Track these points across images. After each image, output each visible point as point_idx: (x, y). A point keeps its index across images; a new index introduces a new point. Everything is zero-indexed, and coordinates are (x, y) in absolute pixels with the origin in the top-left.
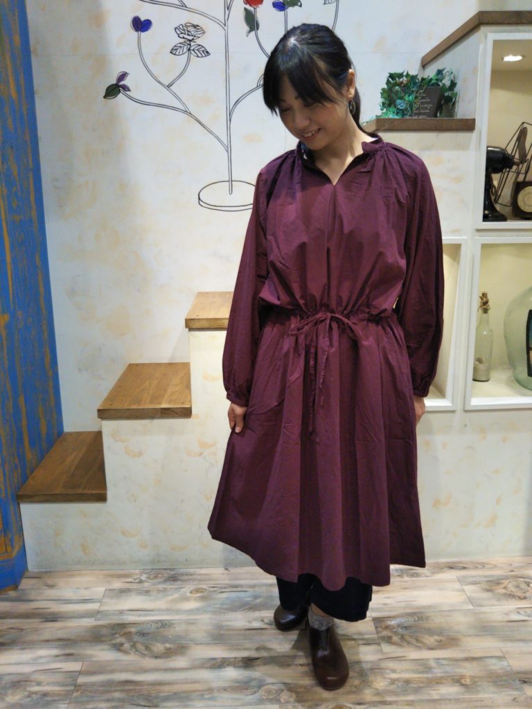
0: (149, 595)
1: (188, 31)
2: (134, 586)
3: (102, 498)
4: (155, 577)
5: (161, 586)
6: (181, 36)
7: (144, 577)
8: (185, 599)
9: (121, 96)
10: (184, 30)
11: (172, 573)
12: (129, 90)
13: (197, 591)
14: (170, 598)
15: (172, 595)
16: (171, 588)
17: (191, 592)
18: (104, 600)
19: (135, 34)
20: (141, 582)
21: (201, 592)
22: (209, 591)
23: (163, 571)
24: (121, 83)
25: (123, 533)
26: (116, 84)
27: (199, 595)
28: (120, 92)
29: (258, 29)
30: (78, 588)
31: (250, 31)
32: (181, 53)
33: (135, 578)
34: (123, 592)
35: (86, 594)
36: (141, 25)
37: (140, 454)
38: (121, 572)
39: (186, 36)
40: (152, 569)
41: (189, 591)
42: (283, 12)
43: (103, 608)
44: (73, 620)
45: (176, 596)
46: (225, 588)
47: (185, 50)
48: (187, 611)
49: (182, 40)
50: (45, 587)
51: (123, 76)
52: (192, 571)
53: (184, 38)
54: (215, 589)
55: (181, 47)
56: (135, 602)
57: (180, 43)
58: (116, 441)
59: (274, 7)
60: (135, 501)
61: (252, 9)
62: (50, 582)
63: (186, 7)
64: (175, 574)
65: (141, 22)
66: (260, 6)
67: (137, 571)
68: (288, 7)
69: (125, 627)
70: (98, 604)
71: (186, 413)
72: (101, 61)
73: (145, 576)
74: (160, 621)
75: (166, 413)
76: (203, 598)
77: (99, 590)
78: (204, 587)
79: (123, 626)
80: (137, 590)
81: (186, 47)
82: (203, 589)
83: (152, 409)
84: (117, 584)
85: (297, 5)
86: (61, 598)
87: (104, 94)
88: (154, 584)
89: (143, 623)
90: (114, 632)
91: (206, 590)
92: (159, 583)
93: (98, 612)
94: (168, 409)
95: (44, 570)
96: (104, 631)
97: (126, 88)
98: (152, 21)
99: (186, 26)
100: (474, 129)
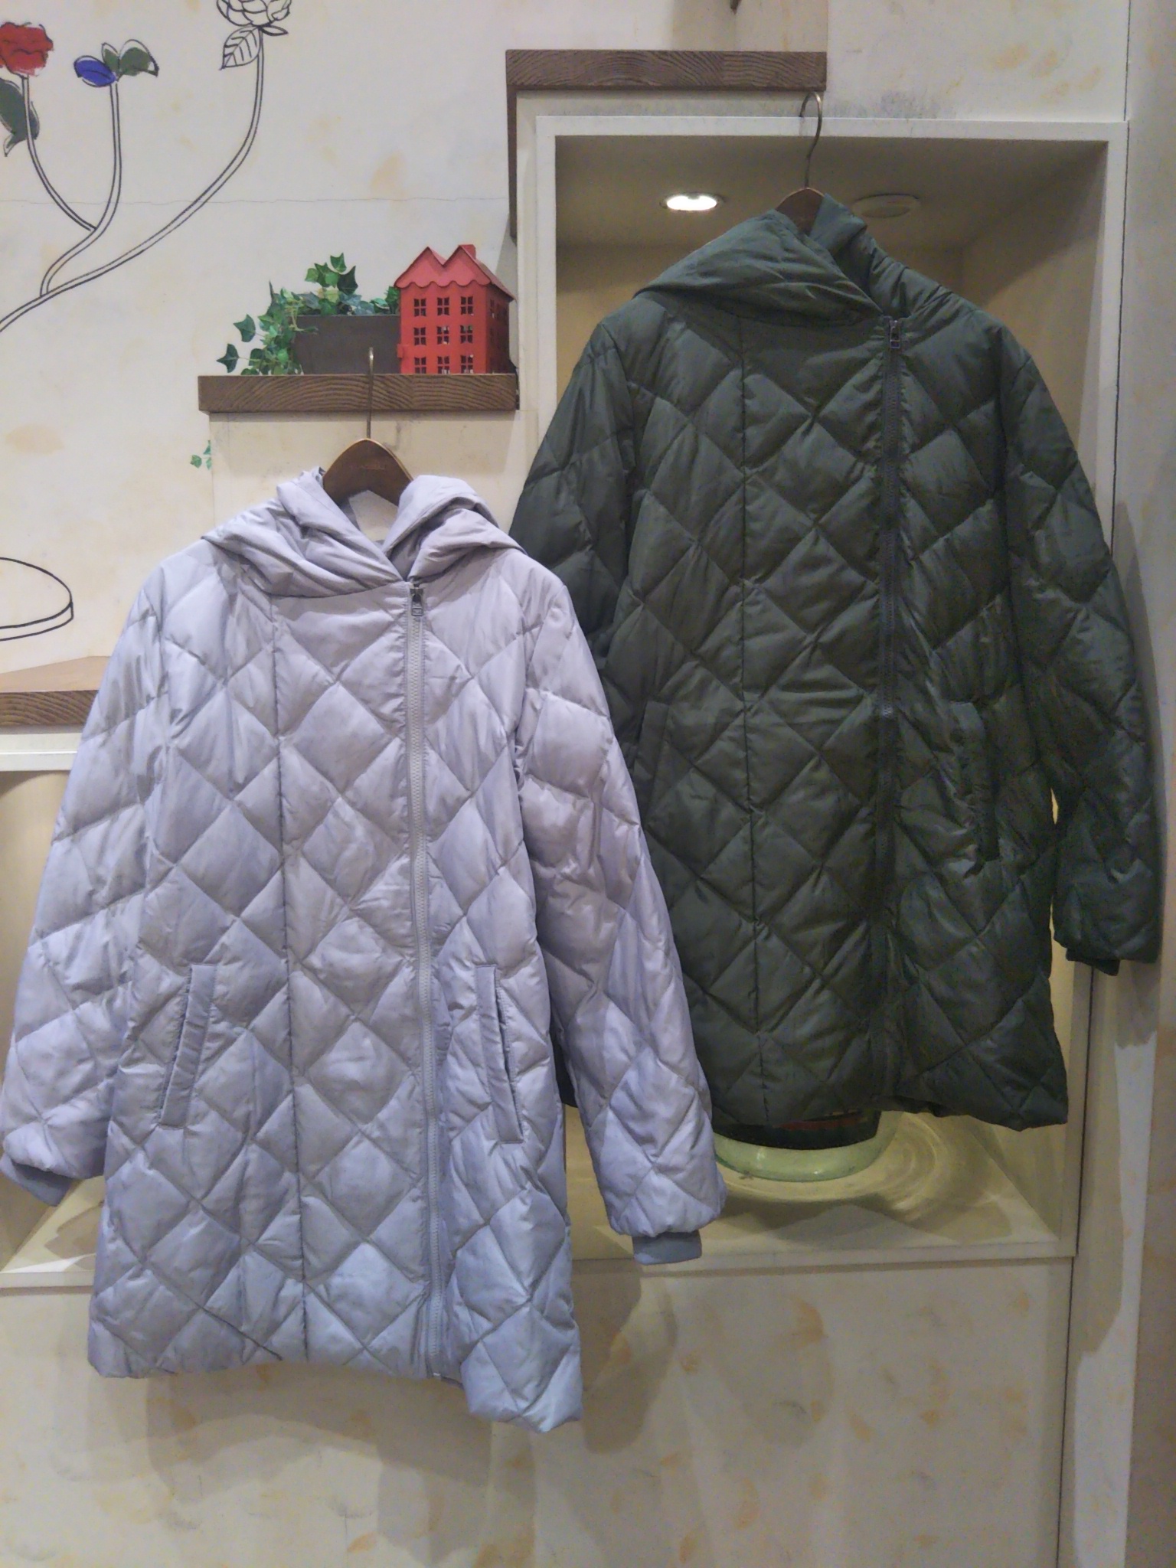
29: (35, 136)
31: (14, 141)
42: (107, 88)
59: (79, 75)
61: (14, 79)
66: (37, 71)
68: (120, 75)
85: (145, 70)
100: (517, 407)
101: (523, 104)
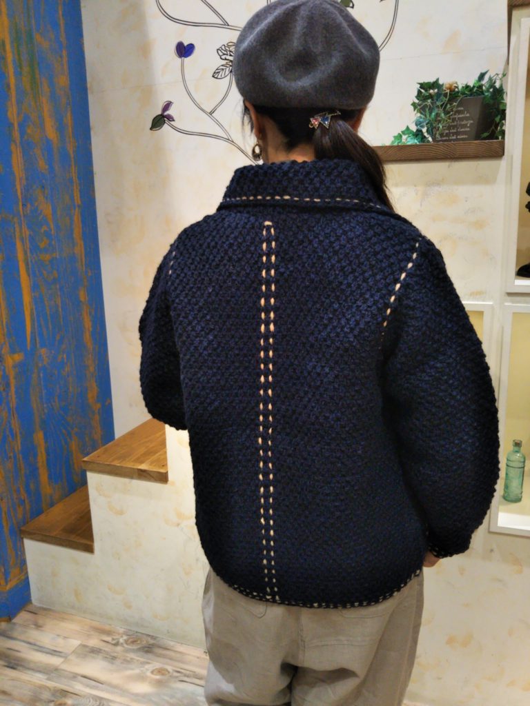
0: (112, 663)
1: (230, 51)
2: (107, 648)
3: (89, 549)
4: (133, 642)
5: (131, 655)
6: (223, 57)
7: (121, 641)
8: (141, 678)
9: (166, 127)
10: (226, 51)
11: (152, 642)
12: (174, 120)
13: (160, 671)
14: (129, 672)
15: (132, 669)
16: (138, 660)
17: (152, 672)
18: (70, 657)
19: (179, 60)
20: (116, 644)
21: (163, 674)
22: (171, 676)
23: (145, 636)
24: (166, 113)
25: (109, 589)
26: (161, 115)
27: (158, 677)
28: (165, 122)
30: (58, 635)
32: (223, 76)
33: (115, 637)
34: (95, 651)
35: (60, 644)
36: (184, 50)
37: (121, 513)
38: (107, 628)
39: (228, 57)
40: (137, 632)
41: (151, 669)
43: (64, 667)
44: (30, 672)
45: (137, 671)
46: (188, 676)
47: (227, 72)
48: (133, 694)
49: (224, 62)
50: (33, 626)
51: (167, 106)
52: (172, 643)
53: (226, 59)
54: (178, 674)
55: (223, 69)
56: (94, 668)
57: (222, 66)
58: (100, 495)
60: (119, 559)
62: (40, 622)
63: (228, 25)
64: (153, 645)
65: (185, 47)
67: (121, 630)
69: (65, 696)
70: (62, 660)
71: (163, 478)
72: (147, 91)
73: (125, 637)
74: (101, 699)
75: (143, 475)
76: (159, 683)
77: (75, 643)
78: (170, 668)
79: (65, 693)
80: (107, 653)
81: (228, 69)
82: (167, 670)
83: (131, 468)
84: (94, 642)
86: (38, 643)
87: (150, 126)
88: (127, 651)
89: (84, 697)
90: (53, 699)
91: (169, 672)
92: (133, 651)
93: (57, 669)
94: (144, 471)
95: (45, 606)
96: (46, 695)
97: (170, 118)
98: (195, 45)
99: (229, 46)
100: (503, 154)
101: (515, 13)
